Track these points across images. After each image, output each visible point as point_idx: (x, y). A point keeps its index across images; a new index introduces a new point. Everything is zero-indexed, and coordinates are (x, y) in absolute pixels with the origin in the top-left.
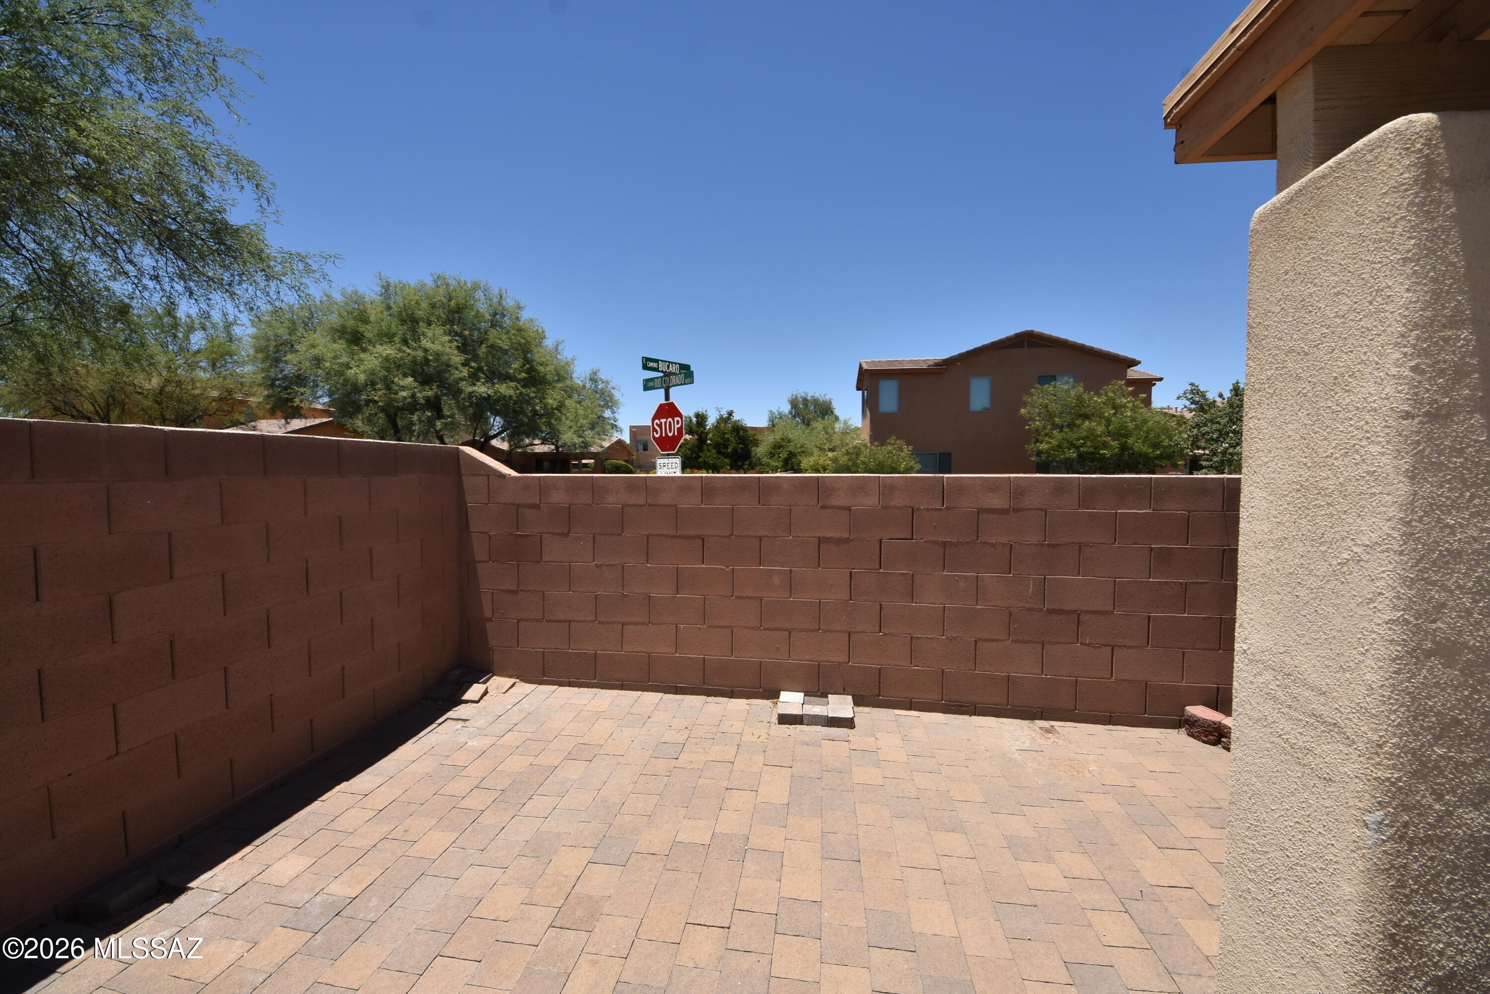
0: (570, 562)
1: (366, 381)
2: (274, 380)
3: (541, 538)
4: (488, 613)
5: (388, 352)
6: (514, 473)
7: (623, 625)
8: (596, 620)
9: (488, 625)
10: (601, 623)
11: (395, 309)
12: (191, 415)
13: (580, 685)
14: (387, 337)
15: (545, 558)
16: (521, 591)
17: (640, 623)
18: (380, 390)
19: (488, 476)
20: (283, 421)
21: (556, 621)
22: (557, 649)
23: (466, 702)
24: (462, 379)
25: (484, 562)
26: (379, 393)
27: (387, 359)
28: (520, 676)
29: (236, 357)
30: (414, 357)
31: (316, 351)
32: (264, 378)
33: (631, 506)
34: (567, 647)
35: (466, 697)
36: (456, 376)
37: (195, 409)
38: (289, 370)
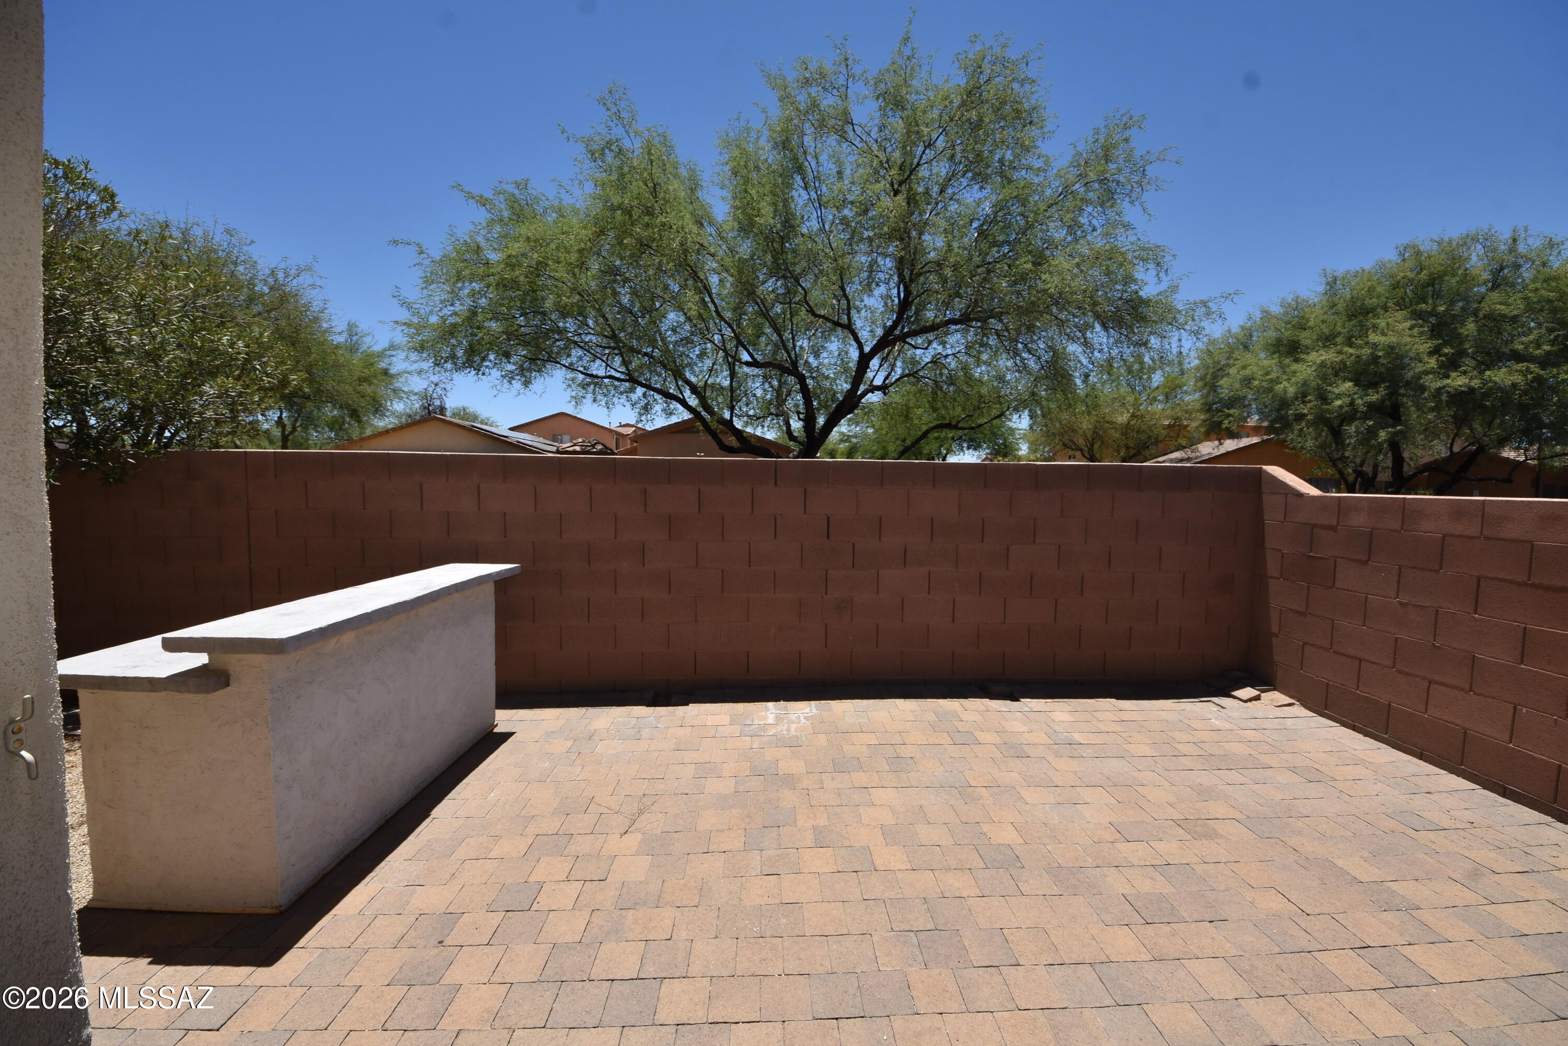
0: (1367, 594)
1: (1296, 394)
2: (1211, 405)
3: (1335, 562)
4: (1275, 629)
5: (1323, 358)
6: (1313, 491)
7: (1430, 683)
8: (1394, 667)
9: (1275, 641)
10: (1399, 671)
11: (1341, 307)
12: (1146, 443)
13: (1366, 734)
14: (1327, 340)
15: (1339, 584)
16: (1309, 614)
17: (1456, 688)
18: (1310, 401)
19: (1286, 495)
20: (1217, 443)
21: (1344, 655)
22: (1342, 685)
23: (1235, 697)
24: (1427, 373)
25: (1276, 578)
26: (1309, 405)
27: (1323, 365)
28: (1301, 700)
29: (1185, 388)
30: (1358, 357)
31: (1247, 372)
32: (1202, 404)
33: (1457, 536)
34: (1355, 687)
35: (1235, 693)
36: (1417, 370)
37: (1150, 438)
38: (1224, 393)
